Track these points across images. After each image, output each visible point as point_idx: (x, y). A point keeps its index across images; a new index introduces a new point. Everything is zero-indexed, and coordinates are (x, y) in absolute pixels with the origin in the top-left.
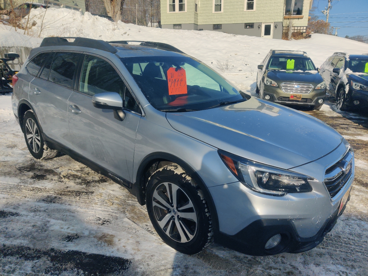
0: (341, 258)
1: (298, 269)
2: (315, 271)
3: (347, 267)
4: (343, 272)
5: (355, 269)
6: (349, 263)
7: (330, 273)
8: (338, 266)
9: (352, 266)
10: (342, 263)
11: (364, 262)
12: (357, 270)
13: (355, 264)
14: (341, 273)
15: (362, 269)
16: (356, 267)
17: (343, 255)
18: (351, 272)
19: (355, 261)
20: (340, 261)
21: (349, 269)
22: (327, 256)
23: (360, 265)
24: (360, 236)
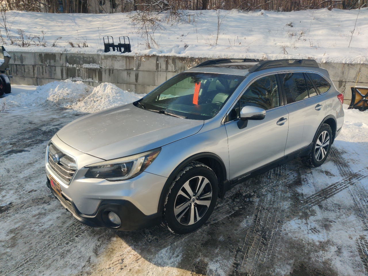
0: (53, 231)
1: (63, 209)
2: (55, 215)
3: (43, 230)
4: (42, 225)
5: (39, 232)
6: (45, 232)
7: (48, 220)
8: (48, 226)
9: (42, 233)
10: (48, 229)
11: (39, 240)
12: (37, 233)
13: (42, 235)
14: (43, 224)
15: (35, 235)
16: (40, 233)
17: (53, 233)
18: (39, 229)
19: (44, 236)
20: (50, 229)
21: (41, 230)
22: (60, 225)
23: (38, 237)
24: (62, 256)
